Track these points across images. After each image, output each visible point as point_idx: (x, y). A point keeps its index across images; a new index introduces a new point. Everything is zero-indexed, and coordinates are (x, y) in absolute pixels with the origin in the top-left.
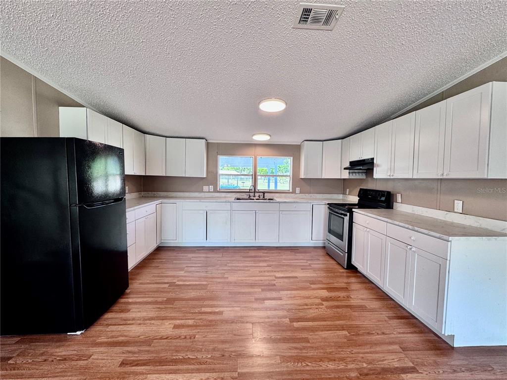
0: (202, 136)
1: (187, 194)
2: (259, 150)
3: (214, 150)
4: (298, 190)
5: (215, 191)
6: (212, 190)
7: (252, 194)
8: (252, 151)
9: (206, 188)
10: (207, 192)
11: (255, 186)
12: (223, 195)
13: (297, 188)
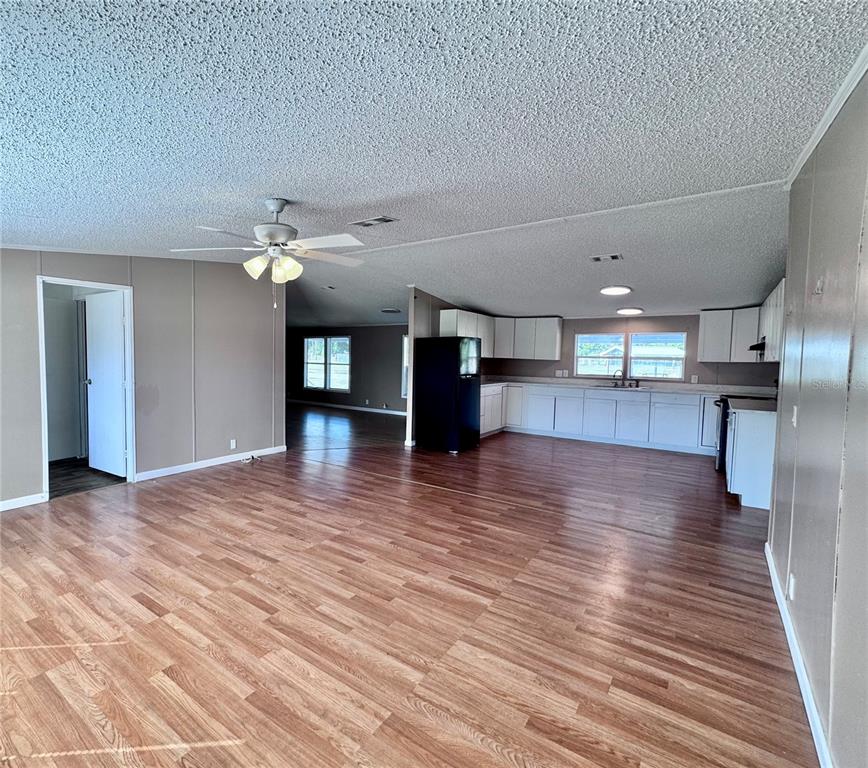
0: (555, 314)
2: (633, 325)
3: (570, 328)
4: (694, 379)
7: (620, 383)
8: (623, 327)
11: (625, 372)
12: (581, 381)
13: (693, 377)
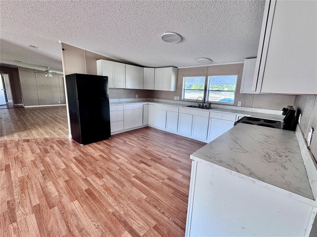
1: (166, 101)
5: (180, 100)
6: (179, 100)
9: (175, 98)
10: (176, 100)
